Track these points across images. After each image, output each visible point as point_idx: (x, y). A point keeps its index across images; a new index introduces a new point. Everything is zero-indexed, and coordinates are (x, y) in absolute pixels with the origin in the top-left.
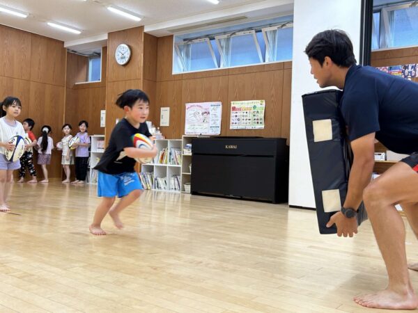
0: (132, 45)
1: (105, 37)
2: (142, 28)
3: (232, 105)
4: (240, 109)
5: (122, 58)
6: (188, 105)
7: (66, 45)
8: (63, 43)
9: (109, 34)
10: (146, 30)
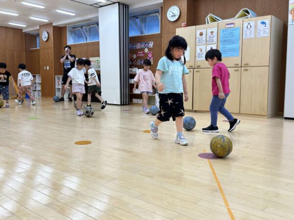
0: (49, 32)
1: (38, 28)
2: (52, 23)
5: (45, 38)
7: (23, 31)
8: (22, 30)
9: (40, 26)
10: (54, 25)
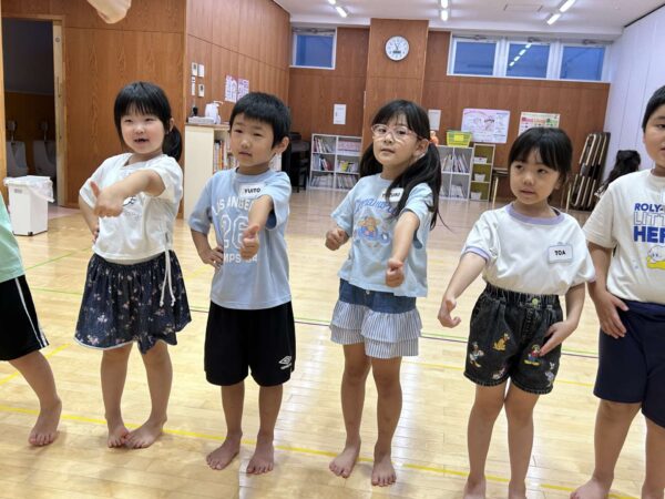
0: (410, 39)
1: (366, 22)
2: (426, 22)
3: (522, 116)
4: (531, 121)
5: (395, 52)
6: (466, 110)
8: (288, 15)
9: (373, 20)
10: (431, 26)
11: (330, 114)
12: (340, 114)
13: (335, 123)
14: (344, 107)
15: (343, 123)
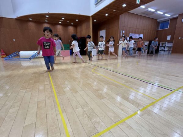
1: (177, 16)
8: (157, 20)
9: (179, 15)
11: (167, 38)
12: (169, 38)
13: (167, 40)
14: (170, 36)
15: (170, 39)
